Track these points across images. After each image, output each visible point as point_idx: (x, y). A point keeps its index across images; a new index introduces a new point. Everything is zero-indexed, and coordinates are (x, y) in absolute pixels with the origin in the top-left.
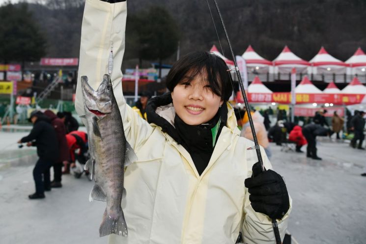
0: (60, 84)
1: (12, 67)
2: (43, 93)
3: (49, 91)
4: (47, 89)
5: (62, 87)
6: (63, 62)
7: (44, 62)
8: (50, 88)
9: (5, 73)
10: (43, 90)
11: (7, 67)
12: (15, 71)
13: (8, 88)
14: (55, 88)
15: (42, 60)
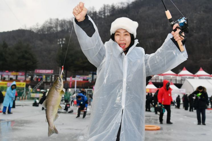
0: (44, 82)
1: (20, 74)
2: (35, 86)
3: (39, 86)
4: (37, 85)
5: (45, 84)
6: (46, 72)
7: (36, 71)
8: (39, 84)
9: (17, 76)
10: (35, 85)
11: (18, 73)
12: (22, 75)
13: (24, 85)
14: (42, 84)
15: (35, 70)
